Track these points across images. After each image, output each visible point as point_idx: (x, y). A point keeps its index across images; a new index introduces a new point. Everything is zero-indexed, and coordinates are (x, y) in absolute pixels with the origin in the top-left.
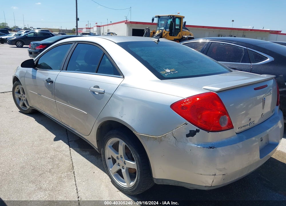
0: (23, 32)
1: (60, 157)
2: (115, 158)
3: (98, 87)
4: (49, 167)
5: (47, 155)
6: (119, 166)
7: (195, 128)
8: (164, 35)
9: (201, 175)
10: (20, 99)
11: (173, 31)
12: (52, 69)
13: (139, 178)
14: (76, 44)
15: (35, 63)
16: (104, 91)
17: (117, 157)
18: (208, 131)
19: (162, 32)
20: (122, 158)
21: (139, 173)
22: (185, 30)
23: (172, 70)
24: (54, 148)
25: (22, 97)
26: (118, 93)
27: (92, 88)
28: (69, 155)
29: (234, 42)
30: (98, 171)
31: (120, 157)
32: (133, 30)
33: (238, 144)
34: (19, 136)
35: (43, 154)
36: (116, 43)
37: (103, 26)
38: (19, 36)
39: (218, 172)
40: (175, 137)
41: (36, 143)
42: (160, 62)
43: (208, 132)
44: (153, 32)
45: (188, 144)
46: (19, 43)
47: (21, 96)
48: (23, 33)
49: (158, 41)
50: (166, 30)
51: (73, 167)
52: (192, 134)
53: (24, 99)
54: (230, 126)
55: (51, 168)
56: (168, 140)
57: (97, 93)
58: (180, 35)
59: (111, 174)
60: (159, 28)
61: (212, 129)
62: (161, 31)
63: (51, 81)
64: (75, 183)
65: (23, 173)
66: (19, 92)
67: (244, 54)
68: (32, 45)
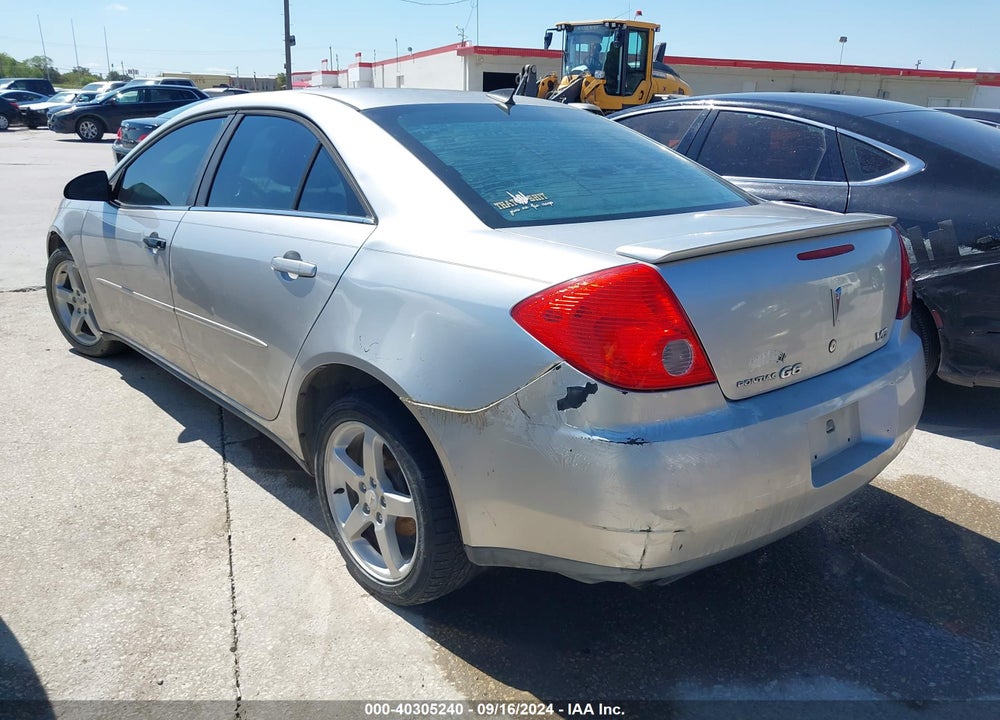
0: (101, 86)
1: (192, 490)
2: (355, 488)
3: (297, 256)
4: (151, 522)
5: (147, 484)
6: (368, 512)
7: (583, 380)
8: (586, 90)
9: (604, 531)
10: (71, 308)
11: (619, 79)
12: (168, 204)
13: (422, 547)
14: (239, 117)
15: (113, 184)
16: (315, 269)
17: (362, 485)
18: (623, 388)
19: (581, 82)
20: (374, 486)
21: (423, 529)
22: (662, 74)
23: (536, 197)
24: (172, 463)
25: (78, 301)
26: (357, 274)
27: (280, 260)
28: (220, 485)
29: (793, 110)
30: (308, 533)
31: (367, 484)
32: (486, 75)
33: (730, 433)
34: (64, 426)
35: (135, 482)
36: (359, 111)
37: (382, 63)
38: (90, 100)
39: (658, 524)
40: (523, 411)
41: (115, 447)
42: (498, 171)
43: (625, 393)
44: (550, 82)
45: (563, 431)
46: (89, 126)
47: (74, 298)
48: (103, 91)
49: (511, 103)
50: (593, 75)
51: (228, 521)
52: (575, 398)
53: (83, 307)
54: (703, 375)
55: (156, 524)
56: (504, 420)
57: (294, 276)
58: (642, 92)
59: (346, 541)
60: (571, 68)
61: (642, 384)
62: (575, 77)
63: (159, 243)
64: (228, 571)
65: (65, 537)
66: (67, 286)
67: (824, 150)
68: (125, 131)
